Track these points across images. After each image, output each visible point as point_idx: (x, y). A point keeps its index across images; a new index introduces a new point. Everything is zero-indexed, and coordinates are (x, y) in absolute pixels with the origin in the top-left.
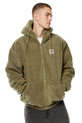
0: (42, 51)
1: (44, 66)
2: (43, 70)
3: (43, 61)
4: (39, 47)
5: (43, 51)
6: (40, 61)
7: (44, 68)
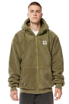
0: (36, 42)
1: (37, 54)
2: (36, 58)
3: (37, 50)
4: (34, 39)
5: (38, 42)
6: (35, 50)
7: (37, 56)
